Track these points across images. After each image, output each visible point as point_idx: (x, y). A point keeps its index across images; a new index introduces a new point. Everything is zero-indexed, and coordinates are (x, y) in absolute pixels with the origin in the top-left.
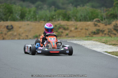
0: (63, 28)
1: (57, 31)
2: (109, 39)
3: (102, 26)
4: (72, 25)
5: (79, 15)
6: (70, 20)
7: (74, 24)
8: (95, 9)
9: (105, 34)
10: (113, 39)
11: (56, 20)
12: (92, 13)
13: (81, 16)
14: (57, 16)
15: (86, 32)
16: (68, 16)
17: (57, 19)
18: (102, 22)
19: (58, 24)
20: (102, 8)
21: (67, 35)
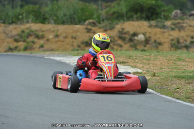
0: (35, 34)
1: (25, 41)
4: (49, 31)
5: (61, 14)
6: (47, 23)
7: (53, 30)
8: (87, 4)
10: (119, 53)
11: (23, 22)
12: (82, 10)
13: (65, 15)
14: (24, 15)
15: (73, 42)
16: (44, 15)
17: (25, 21)
18: (99, 25)
19: (27, 29)
20: (100, 2)
21: (42, 46)
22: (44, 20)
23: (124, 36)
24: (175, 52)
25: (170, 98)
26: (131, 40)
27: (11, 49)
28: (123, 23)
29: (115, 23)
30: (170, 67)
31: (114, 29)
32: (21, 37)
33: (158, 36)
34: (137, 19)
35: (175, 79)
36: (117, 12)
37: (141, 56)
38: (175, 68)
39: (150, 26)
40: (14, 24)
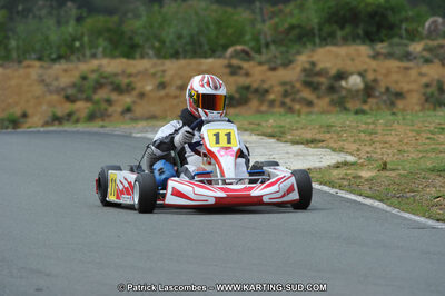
0: (112, 83)
1: (88, 99)
2: (288, 120)
3: (257, 73)
4: (144, 74)
5: (169, 34)
6: (137, 55)
7: (152, 71)
8: (230, 9)
9: (272, 103)
10: (303, 119)
11: (84, 55)
12: (219, 23)
13: (180, 37)
14: (86, 39)
16: (131, 38)
17: (88, 53)
18: (257, 56)
19: (93, 71)
20: (258, 4)
21: (128, 110)
22: (130, 49)
23: (316, 79)
24: (431, 113)
25: (422, 220)
26: (332, 89)
27: (57, 119)
28: (313, 51)
29: (293, 51)
30: (420, 148)
31: (292, 66)
32: (81, 90)
33: (394, 77)
34: (345, 40)
35: (432, 176)
36: (299, 26)
37: (354, 124)
38: (433, 150)
39: (375, 56)
40: (63, 61)
